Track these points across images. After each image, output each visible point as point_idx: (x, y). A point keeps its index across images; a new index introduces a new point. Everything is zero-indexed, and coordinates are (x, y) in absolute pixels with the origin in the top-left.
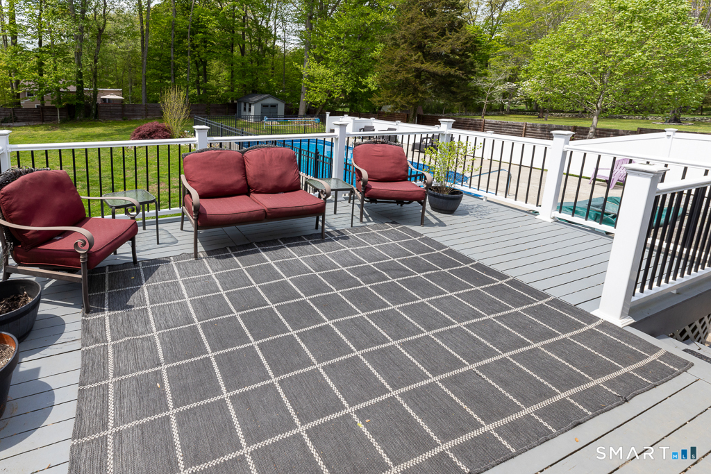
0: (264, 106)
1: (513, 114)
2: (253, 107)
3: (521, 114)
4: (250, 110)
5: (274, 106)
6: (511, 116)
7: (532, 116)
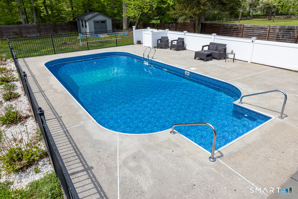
0: (96, 22)
1: (255, 18)
2: (87, 24)
3: (258, 18)
4: (86, 27)
5: (104, 22)
6: (254, 19)
7: (265, 19)
